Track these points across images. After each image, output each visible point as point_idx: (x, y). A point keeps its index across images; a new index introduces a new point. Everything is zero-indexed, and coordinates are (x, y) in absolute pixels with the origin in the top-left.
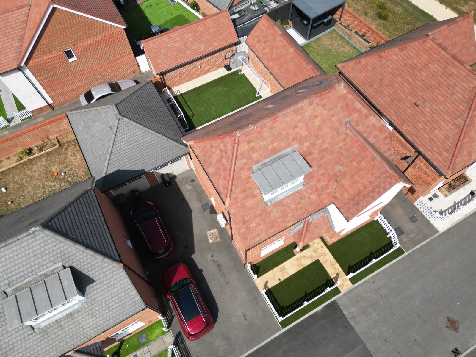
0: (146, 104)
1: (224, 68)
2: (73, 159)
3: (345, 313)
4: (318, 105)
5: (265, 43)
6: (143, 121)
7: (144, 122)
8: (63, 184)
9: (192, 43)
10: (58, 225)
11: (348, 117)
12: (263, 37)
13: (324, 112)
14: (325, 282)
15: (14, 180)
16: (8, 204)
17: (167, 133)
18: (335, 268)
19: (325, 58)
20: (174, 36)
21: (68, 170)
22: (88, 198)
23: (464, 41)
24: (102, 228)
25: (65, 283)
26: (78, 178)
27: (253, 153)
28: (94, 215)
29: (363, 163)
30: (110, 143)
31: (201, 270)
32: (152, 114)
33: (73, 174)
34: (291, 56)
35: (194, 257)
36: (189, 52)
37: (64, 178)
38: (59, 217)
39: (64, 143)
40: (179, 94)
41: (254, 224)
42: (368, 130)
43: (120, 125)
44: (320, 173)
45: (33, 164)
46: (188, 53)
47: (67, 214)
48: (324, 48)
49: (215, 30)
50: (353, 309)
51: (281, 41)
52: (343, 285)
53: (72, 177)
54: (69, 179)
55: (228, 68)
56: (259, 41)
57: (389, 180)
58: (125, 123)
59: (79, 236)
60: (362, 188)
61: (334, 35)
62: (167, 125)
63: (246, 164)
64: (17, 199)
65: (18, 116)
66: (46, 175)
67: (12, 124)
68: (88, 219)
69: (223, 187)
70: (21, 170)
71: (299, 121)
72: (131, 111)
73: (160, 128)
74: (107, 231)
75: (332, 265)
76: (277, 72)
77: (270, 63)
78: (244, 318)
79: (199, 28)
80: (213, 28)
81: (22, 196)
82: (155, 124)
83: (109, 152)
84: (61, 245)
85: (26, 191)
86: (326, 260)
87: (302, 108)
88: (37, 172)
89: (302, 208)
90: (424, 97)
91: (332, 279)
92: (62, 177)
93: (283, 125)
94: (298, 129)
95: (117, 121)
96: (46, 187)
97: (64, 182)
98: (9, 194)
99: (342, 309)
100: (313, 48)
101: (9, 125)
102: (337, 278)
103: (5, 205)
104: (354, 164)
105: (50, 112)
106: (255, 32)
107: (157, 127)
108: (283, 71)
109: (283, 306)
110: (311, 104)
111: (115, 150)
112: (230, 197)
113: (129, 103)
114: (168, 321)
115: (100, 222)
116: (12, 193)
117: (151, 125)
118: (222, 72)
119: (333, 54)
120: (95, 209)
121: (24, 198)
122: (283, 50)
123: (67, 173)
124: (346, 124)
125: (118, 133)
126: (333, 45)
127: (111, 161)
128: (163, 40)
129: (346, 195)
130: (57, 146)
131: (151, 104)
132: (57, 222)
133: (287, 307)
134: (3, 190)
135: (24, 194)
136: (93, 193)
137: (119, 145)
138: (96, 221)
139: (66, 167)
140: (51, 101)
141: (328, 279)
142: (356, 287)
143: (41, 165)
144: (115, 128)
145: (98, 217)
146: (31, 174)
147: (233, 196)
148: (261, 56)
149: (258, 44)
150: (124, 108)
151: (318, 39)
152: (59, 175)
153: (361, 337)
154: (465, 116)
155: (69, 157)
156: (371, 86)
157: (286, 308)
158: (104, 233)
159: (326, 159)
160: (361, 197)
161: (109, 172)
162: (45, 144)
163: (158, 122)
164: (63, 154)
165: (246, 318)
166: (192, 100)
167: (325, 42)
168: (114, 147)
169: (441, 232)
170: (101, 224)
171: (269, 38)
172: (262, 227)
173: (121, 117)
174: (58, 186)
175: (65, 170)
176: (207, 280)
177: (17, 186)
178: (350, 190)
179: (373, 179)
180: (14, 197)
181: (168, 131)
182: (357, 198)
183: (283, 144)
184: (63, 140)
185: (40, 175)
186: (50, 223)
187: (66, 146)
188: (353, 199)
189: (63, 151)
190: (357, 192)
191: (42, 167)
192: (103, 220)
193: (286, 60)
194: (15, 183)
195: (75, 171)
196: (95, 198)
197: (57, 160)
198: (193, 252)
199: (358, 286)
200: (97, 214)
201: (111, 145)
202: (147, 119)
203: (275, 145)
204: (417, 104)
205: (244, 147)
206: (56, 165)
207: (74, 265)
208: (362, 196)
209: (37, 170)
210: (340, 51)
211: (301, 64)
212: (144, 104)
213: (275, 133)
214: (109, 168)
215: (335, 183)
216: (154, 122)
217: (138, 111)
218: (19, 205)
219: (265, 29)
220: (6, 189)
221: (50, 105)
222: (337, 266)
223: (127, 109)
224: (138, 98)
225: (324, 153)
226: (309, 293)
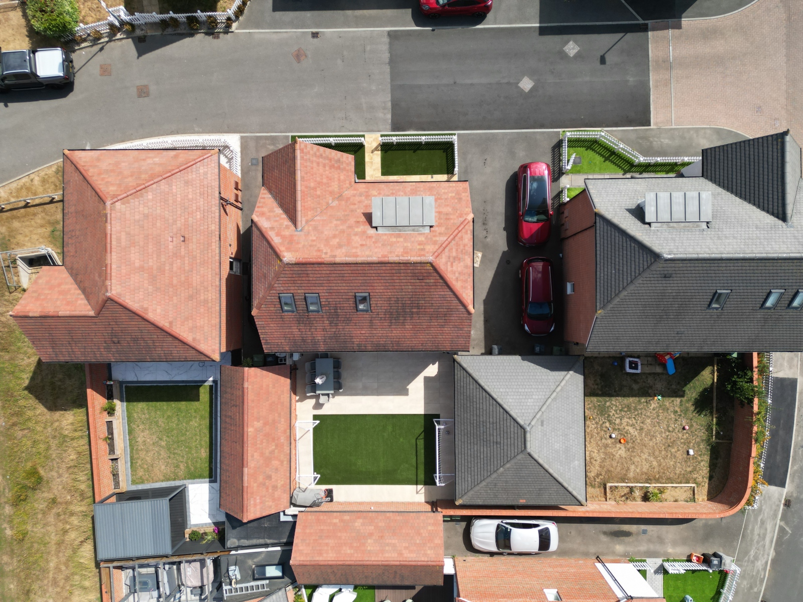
1: (335, 499)
2: (595, 455)
3: (389, 116)
4: (326, 253)
5: (269, 477)
10: (645, 259)
11: (296, 235)
12: (267, 488)
13: (322, 246)
14: (390, 152)
15: (675, 462)
17: (475, 391)
18: (371, 159)
19: (183, 438)
21: (606, 439)
22: (606, 298)
25: (653, 209)
26: (597, 420)
27: (423, 241)
28: (606, 273)
30: (549, 405)
31: (505, 229)
33: (601, 430)
34: (255, 423)
35: (506, 249)
37: (614, 429)
38: (641, 269)
39: (599, 487)
40: (420, 487)
41: (450, 195)
43: (531, 418)
44: (356, 206)
47: (633, 274)
48: (172, 456)
50: (381, 115)
51: (252, 456)
52: (374, 140)
53: (604, 425)
54: (607, 424)
55: (329, 493)
58: (524, 418)
61: (141, 473)
62: (468, 405)
64: (677, 430)
65: (650, 566)
66: (634, 447)
67: (659, 561)
70: (664, 473)
71: (356, 248)
73: (481, 401)
75: (372, 163)
76: (283, 420)
77: (282, 441)
78: (486, 162)
81: (669, 431)
82: (485, 409)
83: (555, 394)
84: (647, 239)
85: (663, 435)
86: (374, 170)
87: (346, 256)
88: (644, 457)
89: (392, 190)
90: (170, 239)
91: (381, 150)
92: (616, 433)
93: (376, 250)
95: (533, 423)
96: (638, 428)
97: (615, 423)
98: (684, 443)
99: (390, 121)
100: (187, 467)
101: (663, 561)
102: (376, 149)
103: (693, 429)
105: (603, 554)
106: (270, 507)
107: (484, 403)
108: (276, 415)
109: (444, 152)
110: (335, 256)
111: (547, 393)
112: (466, 219)
113: (505, 454)
116: (681, 443)
118: (341, 491)
119: (167, 439)
121: (668, 426)
122: (258, 442)
123: (608, 435)
124: (301, 230)
125: (536, 411)
126: (156, 454)
127: (557, 384)
130: (609, 485)
132: (645, 263)
133: (440, 149)
134: (691, 452)
136: (598, 304)
139: (606, 446)
141: (386, 152)
142: (363, 131)
143: (637, 466)
146: (652, 459)
147: (461, 219)
148: (285, 463)
151: (168, 480)
152: (619, 438)
155: (599, 460)
156: (206, 301)
157: (442, 149)
159: (343, 213)
162: (624, 498)
163: (478, 414)
164: (605, 469)
167: (163, 467)
169: (238, 134)
171: (261, 478)
172: (443, 191)
173: (525, 426)
175: (609, 441)
177: (673, 450)
181: (471, 395)
184: (598, 491)
185: (642, 452)
186: (653, 260)
187: (597, 480)
189: (603, 473)
191: (636, 463)
193: (265, 424)
194: (675, 456)
195: (598, 433)
196: (598, 297)
198: (504, 253)
199: (360, 132)
204: (182, 239)
205: (430, 248)
206: (617, 456)
209: (643, 463)
210: (154, 437)
211: (253, 401)
213: (389, 247)
214: (562, 378)
215: (343, 194)
219: (258, 498)
220: (688, 452)
221: (600, 561)
222: (367, 159)
226: (411, 150)
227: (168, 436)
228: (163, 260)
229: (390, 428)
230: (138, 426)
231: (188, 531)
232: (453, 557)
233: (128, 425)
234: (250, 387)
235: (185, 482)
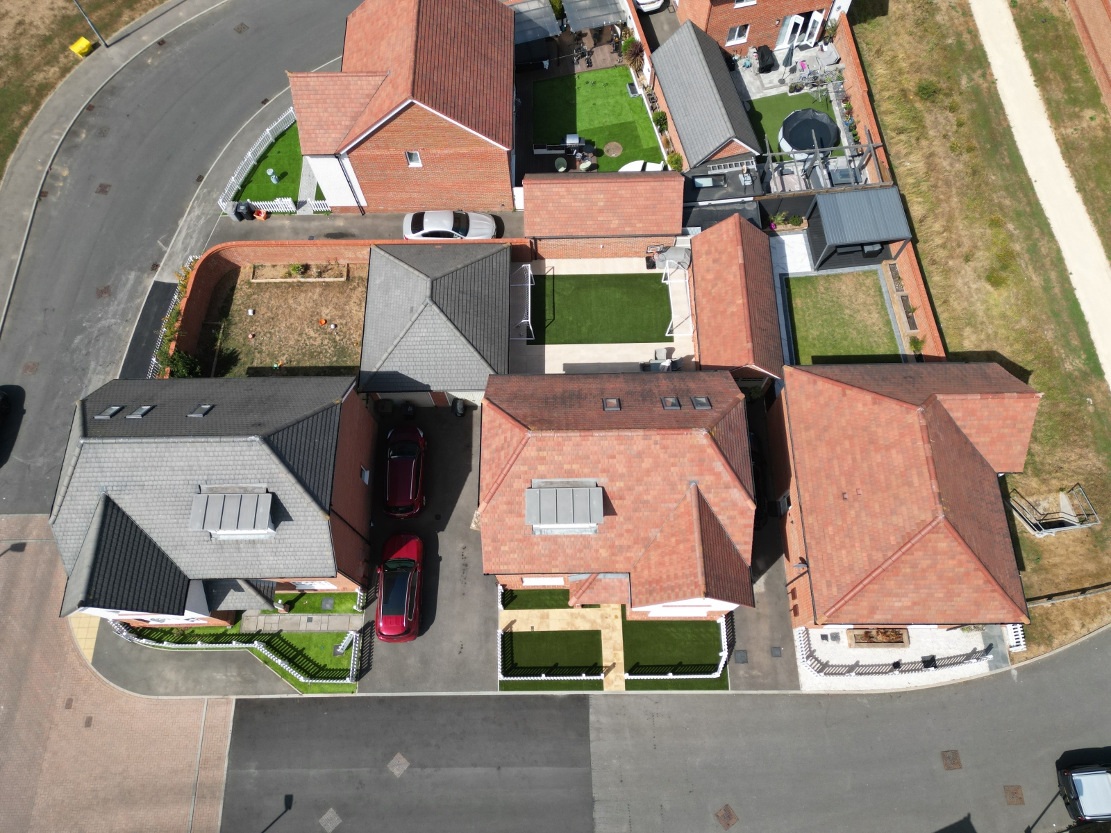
0: (480, 289)
1: (644, 260)
2: (355, 308)
3: (592, 718)
4: (656, 443)
5: (715, 261)
6: (460, 317)
7: (460, 320)
8: (326, 342)
9: (601, 211)
10: (280, 442)
11: (696, 475)
12: (716, 250)
13: (662, 455)
14: (591, 664)
15: (269, 303)
16: (247, 336)
17: (485, 348)
18: (615, 655)
19: (825, 317)
20: (576, 189)
21: (341, 324)
22: (329, 415)
23: (1006, 431)
24: (328, 461)
25: (260, 510)
26: (349, 343)
27: (540, 464)
28: (325, 442)
29: (681, 547)
30: (401, 330)
31: (440, 559)
32: (479, 309)
33: (345, 333)
34: (735, 310)
35: (440, 534)
36: (591, 222)
37: (331, 334)
38: (285, 432)
39: (355, 278)
40: (551, 273)
41: (506, 548)
42: (722, 504)
43: (424, 313)
44: (625, 527)
45: (302, 291)
46: (588, 223)
47: (295, 431)
48: (835, 299)
49: (648, 203)
50: (604, 720)
51: (735, 276)
52: (613, 682)
53: (342, 337)
54: (338, 338)
55: (651, 264)
56: (708, 253)
57: (693, 587)
58: (432, 313)
59: (296, 464)
60: (665, 577)
61: (868, 282)
62: (493, 335)
63: (526, 473)
64: (262, 334)
65: (311, 206)
66: (312, 316)
67: (300, 212)
68: (317, 444)
69: (487, 485)
70: (283, 293)
71: (620, 453)
72: (449, 296)
73: (478, 337)
74: (331, 468)
75: (615, 649)
76: (705, 321)
77: (704, 300)
78: (460, 650)
79: (623, 192)
80: (647, 199)
81: (270, 333)
82: (475, 329)
83: (395, 343)
84: (274, 466)
85: (277, 329)
86: (611, 638)
87: (632, 438)
88: (302, 307)
89: (582, 559)
90: (860, 492)
91: (602, 667)
92: (329, 330)
93: (596, 448)
94: (615, 461)
95: (423, 306)
96: (304, 335)
97: (329, 339)
98: (256, 321)
99: (591, 710)
100: (815, 289)
101: (296, 213)
102: (609, 669)
103: (244, 335)
104: (673, 540)
105: (358, 217)
106: (712, 234)
107: (475, 334)
108: (713, 324)
109: (517, 664)
110: (645, 438)
111: (403, 343)
112: (488, 503)
113: (454, 281)
114: (367, 599)
115: (329, 453)
116: (259, 321)
117: (467, 328)
118: (637, 266)
119: (843, 316)
120: (331, 434)
121: (271, 338)
122: (730, 292)
123: (338, 328)
124: (690, 483)
125: (417, 322)
126: (854, 301)
127: (391, 356)
128: (557, 190)
129: (646, 572)
130: (343, 279)
131: (487, 291)
132: (280, 438)
133: (521, 668)
134: (250, 312)
135: (272, 331)
136: (338, 411)
137: (412, 339)
138: (325, 451)
139: (342, 317)
140: (363, 203)
141: (596, 664)
142: (629, 695)
143: (311, 298)
144: (416, 315)
145: (330, 445)
146: (293, 306)
147: (493, 502)
148: (699, 279)
149: (704, 256)
150: (442, 287)
151: (836, 276)
152: (326, 325)
153: (592, 758)
154: (890, 554)
155: (352, 304)
156: (807, 429)
157: (519, 668)
158: (327, 469)
159: (641, 514)
160: (658, 587)
161: (383, 369)
162: (329, 267)
163: (482, 325)
164: (346, 294)
165: (463, 650)
166: (565, 293)
167: (843, 288)
168: (404, 339)
169: (804, 692)
170: (328, 456)
171: (724, 258)
172: (516, 556)
173: (430, 303)
174: (318, 342)
175: (338, 322)
176: (440, 576)
177: (269, 314)
178: (653, 571)
179: (680, 574)
180: (259, 329)
181: (489, 345)
182: (654, 585)
183: (586, 470)
184: (356, 273)
185: (303, 312)
186: (272, 438)
187: (355, 284)
188: (650, 583)
189: (348, 290)
190: (658, 578)
191: (311, 301)
192: (333, 452)
193: (725, 311)
194: (268, 309)
195: (350, 329)
196: (337, 418)
197: (335, 300)
198: (443, 529)
199: (632, 695)
200: (330, 441)
201: (401, 336)
202: (468, 316)
203: (575, 467)
204: (846, 496)
205: (530, 452)
206: (330, 308)
207: (278, 493)
208: (661, 587)
209: (303, 303)
210: (859, 318)
211: (740, 331)
212: (476, 289)
213: (580, 453)
214: (385, 364)
215: (643, 550)
216: (475, 325)
217: (461, 298)
218: (261, 344)
219: (725, 239)
220: (254, 313)
221: (361, 208)
222: (621, 654)
223: (446, 290)
224: (473, 274)
225: (641, 505)
226: (561, 668)
227: (843, 318)
228: (865, 465)
229: (584, 329)
230: (880, 329)
231: (805, 225)
232: (515, 210)
233: (892, 330)
234: (745, 344)
235: (816, 273)
